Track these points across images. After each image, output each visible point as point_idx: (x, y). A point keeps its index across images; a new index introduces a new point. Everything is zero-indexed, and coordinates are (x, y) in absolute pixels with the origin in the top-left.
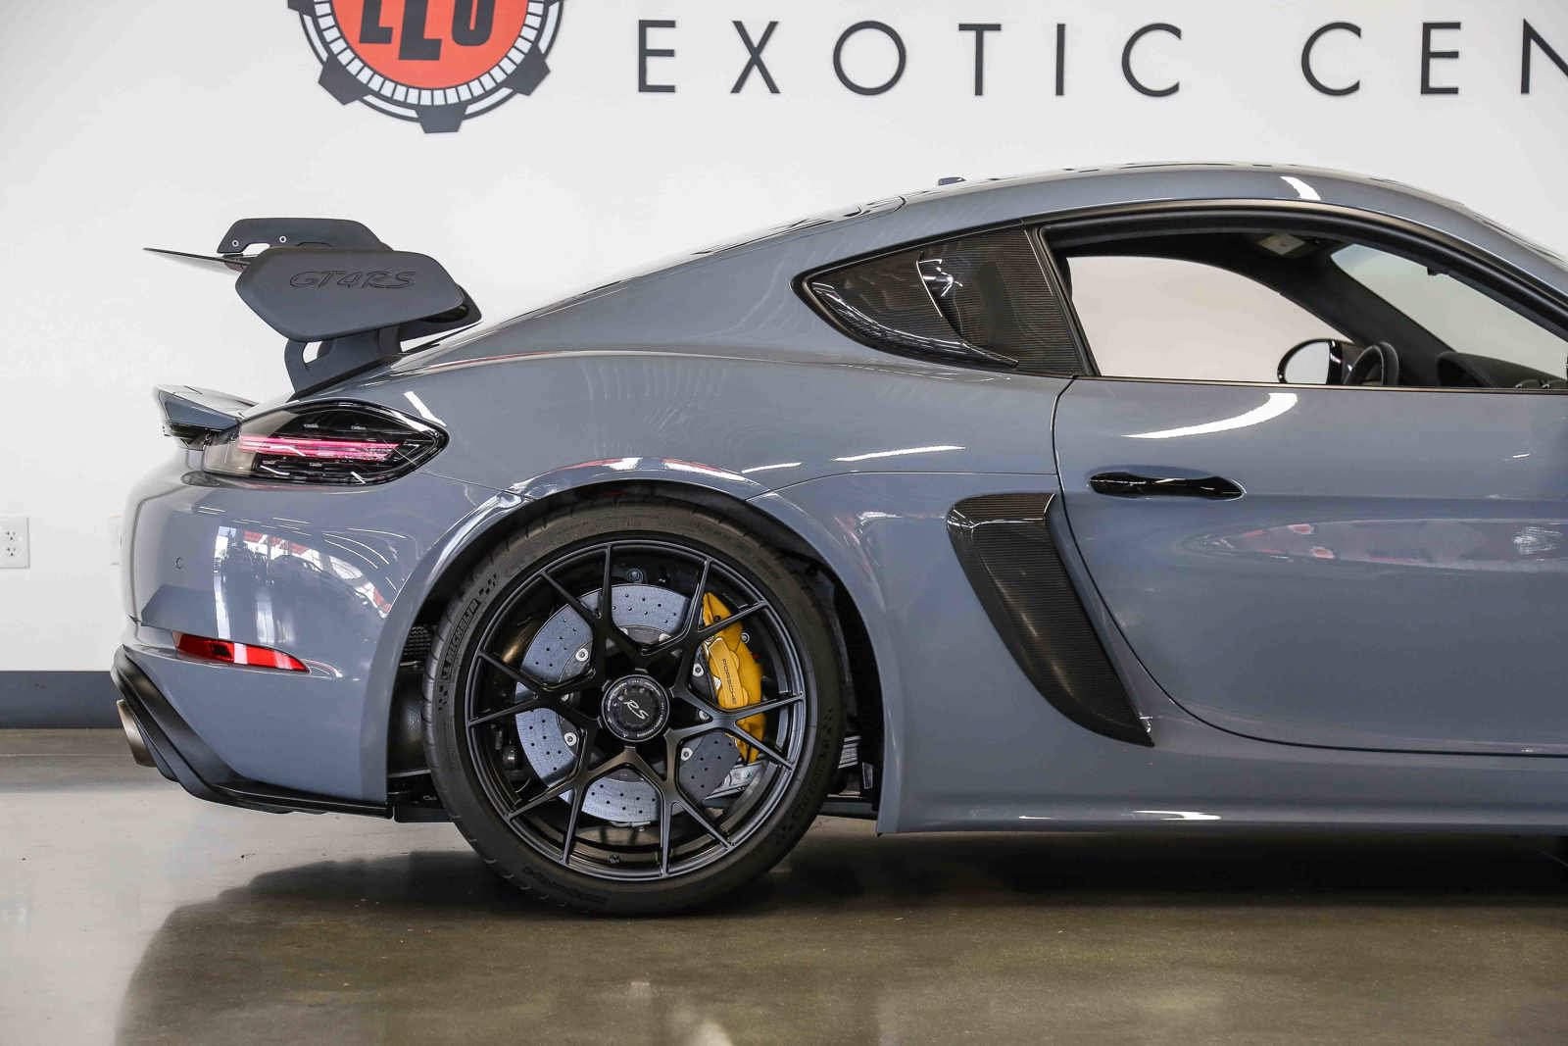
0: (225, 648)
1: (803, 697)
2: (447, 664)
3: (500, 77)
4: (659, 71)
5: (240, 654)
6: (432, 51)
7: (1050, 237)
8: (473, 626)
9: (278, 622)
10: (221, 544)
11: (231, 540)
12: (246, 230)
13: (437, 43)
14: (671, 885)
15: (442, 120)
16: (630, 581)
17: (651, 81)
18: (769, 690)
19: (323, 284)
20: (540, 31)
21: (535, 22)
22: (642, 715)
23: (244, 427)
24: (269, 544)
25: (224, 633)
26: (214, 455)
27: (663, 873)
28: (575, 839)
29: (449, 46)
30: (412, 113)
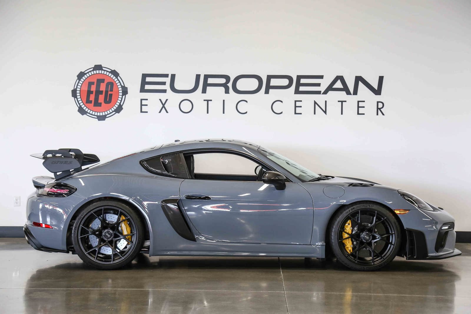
0: (41, 224)
1: (136, 233)
2: (75, 227)
3: (113, 110)
4: (144, 109)
5: (44, 226)
6: (100, 105)
7: (184, 154)
8: (80, 221)
9: (51, 220)
10: (41, 206)
11: (42, 205)
12: (47, 152)
13: (101, 103)
14: (113, 264)
15: (102, 118)
16: (110, 213)
17: (143, 111)
18: (131, 232)
19: (57, 163)
20: (121, 101)
21: (120, 99)
22: (109, 236)
23: (46, 186)
24: (49, 206)
25: (41, 222)
26: (41, 191)
27: (112, 263)
28: (97, 256)
29: (103, 104)
30: (96, 117)
